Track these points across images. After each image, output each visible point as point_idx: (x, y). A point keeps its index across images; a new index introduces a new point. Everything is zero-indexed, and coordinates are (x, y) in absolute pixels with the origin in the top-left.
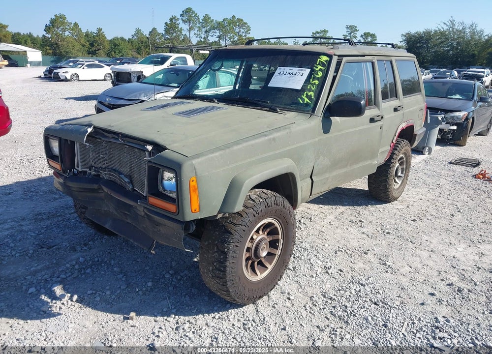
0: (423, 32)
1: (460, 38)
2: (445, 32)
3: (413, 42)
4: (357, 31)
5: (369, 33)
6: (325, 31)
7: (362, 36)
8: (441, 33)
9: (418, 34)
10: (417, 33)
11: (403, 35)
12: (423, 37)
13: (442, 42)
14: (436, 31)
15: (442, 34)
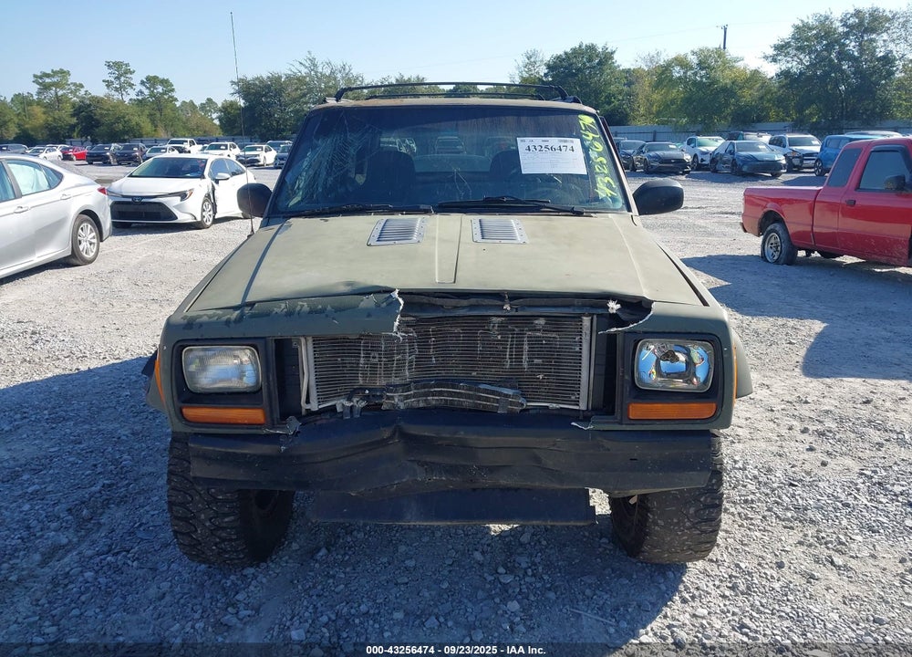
0: (269, 77)
1: (330, 87)
2: (305, 77)
3: (254, 94)
4: (132, 73)
5: (155, 78)
6: (63, 73)
7: (142, 83)
8: (298, 79)
9: (261, 82)
10: (258, 78)
11: (233, 83)
12: (269, 87)
13: (304, 95)
14: (288, 77)
15: (300, 80)
